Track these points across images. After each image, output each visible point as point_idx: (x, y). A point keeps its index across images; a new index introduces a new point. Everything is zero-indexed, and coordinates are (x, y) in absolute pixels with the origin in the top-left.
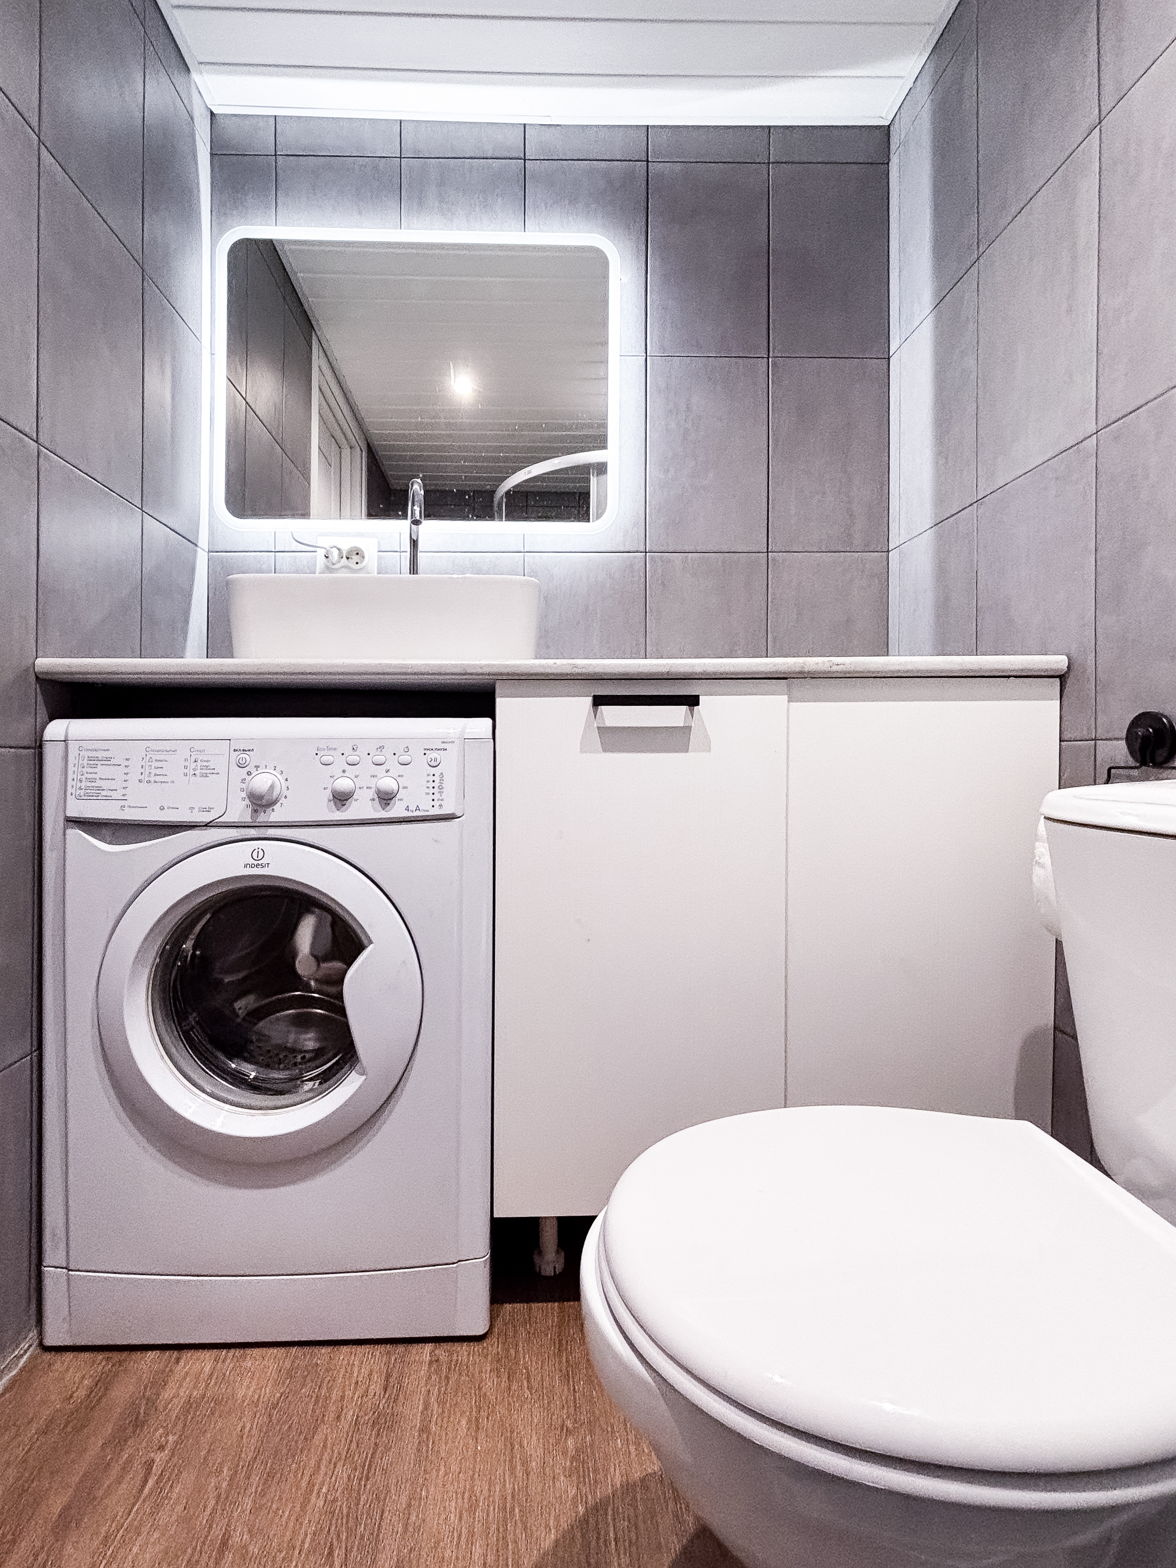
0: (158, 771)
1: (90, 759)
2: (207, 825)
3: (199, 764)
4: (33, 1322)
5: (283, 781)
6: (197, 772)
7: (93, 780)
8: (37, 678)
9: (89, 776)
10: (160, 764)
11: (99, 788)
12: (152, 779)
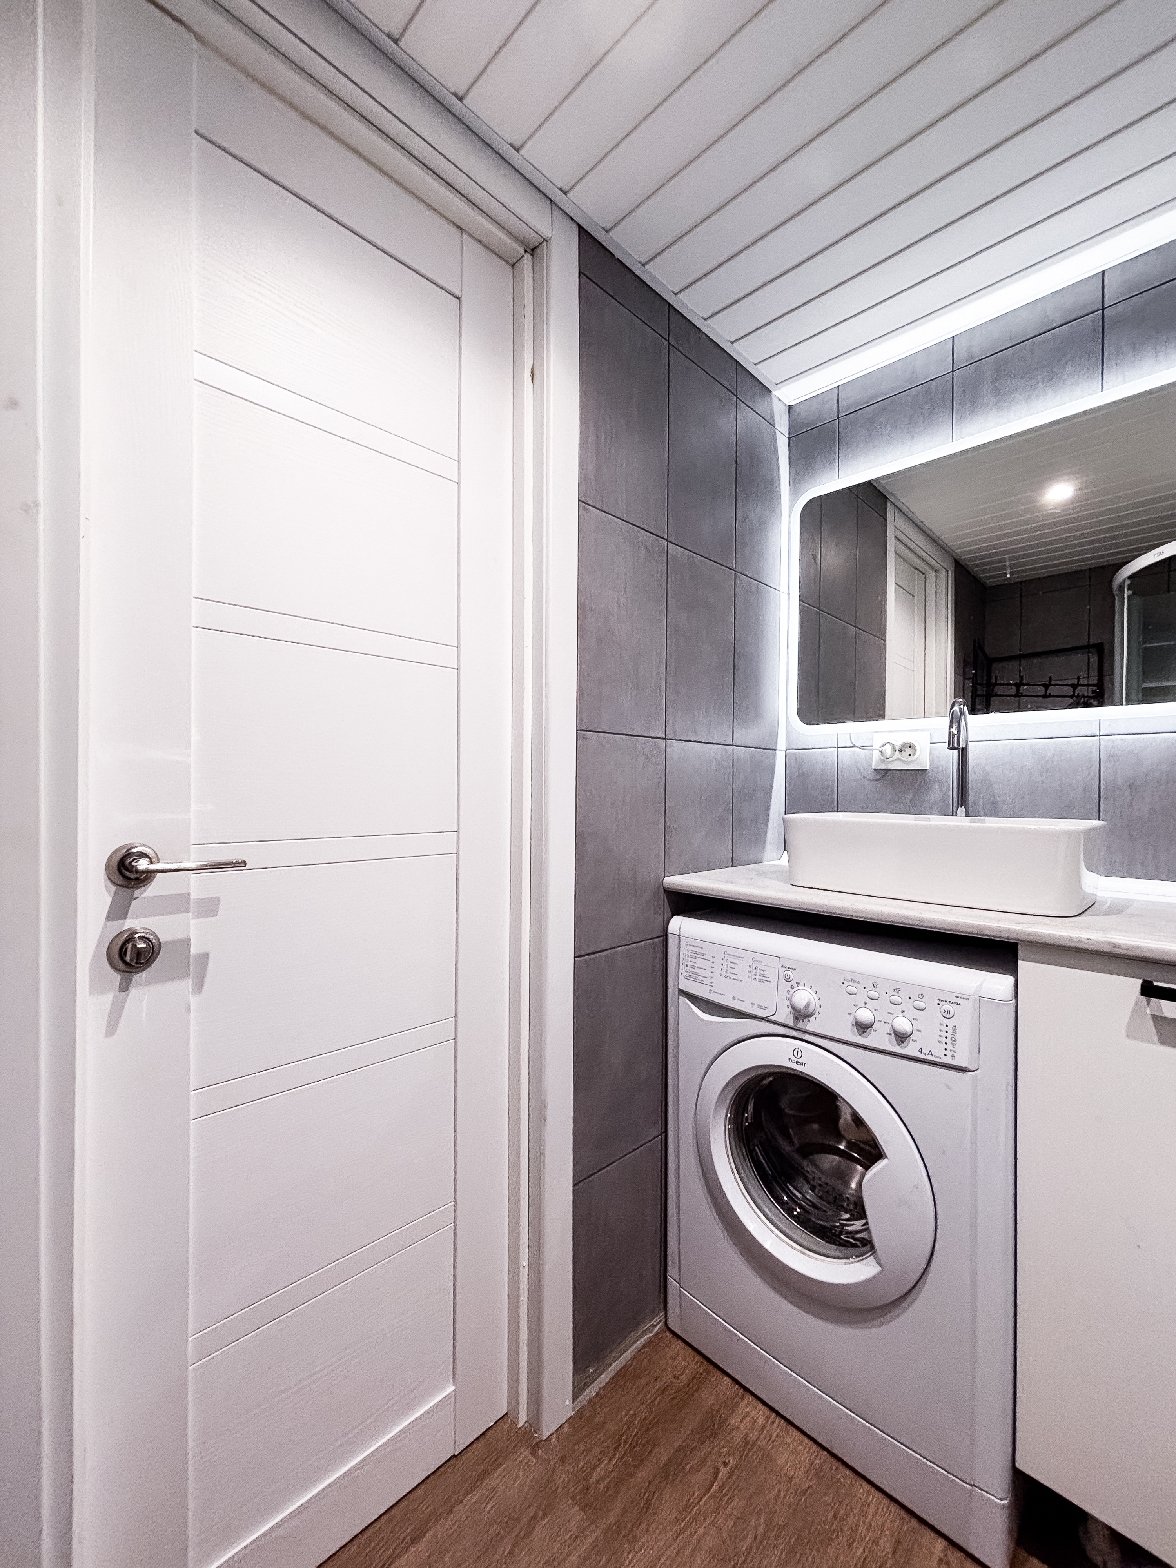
0: (732, 971)
1: (692, 952)
2: (763, 1019)
3: (758, 971)
4: (662, 1307)
5: (817, 1000)
6: (757, 977)
7: (693, 967)
8: (665, 890)
9: (692, 964)
10: (733, 965)
11: (697, 974)
12: (728, 975)
